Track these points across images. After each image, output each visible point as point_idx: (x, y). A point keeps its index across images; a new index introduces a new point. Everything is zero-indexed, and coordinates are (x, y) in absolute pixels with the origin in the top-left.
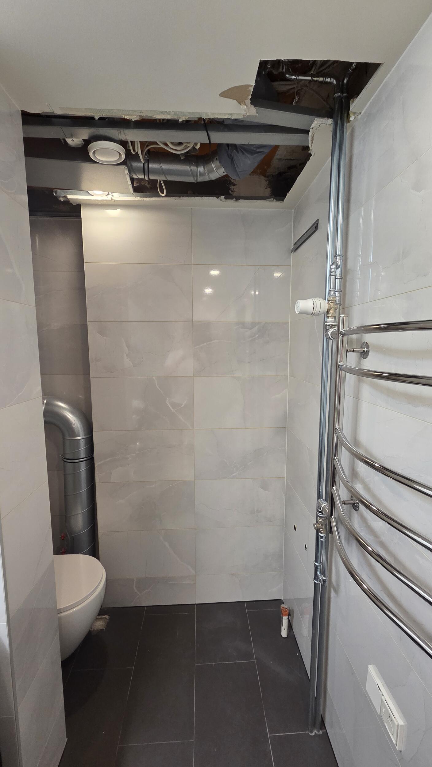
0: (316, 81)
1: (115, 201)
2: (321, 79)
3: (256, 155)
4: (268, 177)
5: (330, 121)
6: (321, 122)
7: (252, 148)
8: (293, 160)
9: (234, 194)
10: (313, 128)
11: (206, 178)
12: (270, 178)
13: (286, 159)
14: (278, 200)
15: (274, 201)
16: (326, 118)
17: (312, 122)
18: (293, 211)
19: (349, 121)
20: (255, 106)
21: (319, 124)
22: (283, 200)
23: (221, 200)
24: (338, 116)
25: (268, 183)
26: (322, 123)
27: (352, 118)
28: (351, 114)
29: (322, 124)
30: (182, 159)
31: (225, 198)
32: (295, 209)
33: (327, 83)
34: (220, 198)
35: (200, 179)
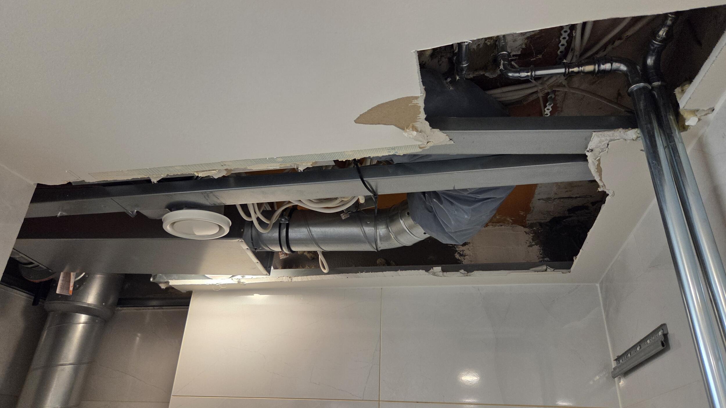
0: (578, 73)
1: (245, 285)
2: (589, 68)
3: (480, 203)
4: (531, 226)
5: (633, 133)
6: (608, 138)
7: (465, 194)
8: (576, 197)
9: (464, 259)
10: (592, 150)
11: (394, 244)
12: (535, 228)
13: (559, 198)
14: (555, 268)
15: (548, 270)
16: (621, 130)
17: (588, 140)
18: (598, 285)
19: (684, 128)
20: (441, 129)
21: (607, 142)
22: (569, 267)
23: (434, 274)
24: (651, 123)
25: (533, 236)
26: (613, 138)
27: (691, 121)
28: (685, 115)
29: (611, 140)
30: (343, 219)
31: (443, 271)
32: (602, 282)
33: (604, 71)
34: (432, 270)
35: (383, 246)
